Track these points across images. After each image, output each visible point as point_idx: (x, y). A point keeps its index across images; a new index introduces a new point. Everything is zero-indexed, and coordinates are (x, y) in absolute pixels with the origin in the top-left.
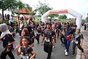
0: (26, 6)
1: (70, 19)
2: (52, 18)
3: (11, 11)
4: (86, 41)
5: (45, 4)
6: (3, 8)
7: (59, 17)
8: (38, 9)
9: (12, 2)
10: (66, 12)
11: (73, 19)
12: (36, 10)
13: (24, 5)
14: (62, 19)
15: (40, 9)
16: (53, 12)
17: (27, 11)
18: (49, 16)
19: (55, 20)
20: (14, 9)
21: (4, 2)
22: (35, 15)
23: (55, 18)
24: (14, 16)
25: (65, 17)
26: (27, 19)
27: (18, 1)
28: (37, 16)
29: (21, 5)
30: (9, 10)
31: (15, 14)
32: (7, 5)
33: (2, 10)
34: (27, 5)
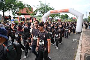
0: (27, 7)
1: (72, 18)
2: (53, 18)
3: (12, 12)
4: (86, 40)
5: (45, 4)
6: (3, 10)
7: (60, 16)
8: (38, 9)
9: (12, 3)
10: (67, 11)
11: (75, 18)
12: (36, 11)
13: (24, 5)
14: (64, 18)
15: (40, 9)
16: (54, 12)
17: (27, 11)
18: (50, 16)
19: (56, 20)
20: (15, 9)
21: (4, 3)
22: (36, 15)
23: (56, 18)
24: (15, 17)
25: (67, 17)
26: (27, 20)
27: (19, 2)
28: (38, 16)
29: (21, 6)
30: (9, 11)
31: (16, 15)
32: (7, 6)
33: (2, 11)
34: (28, 5)
